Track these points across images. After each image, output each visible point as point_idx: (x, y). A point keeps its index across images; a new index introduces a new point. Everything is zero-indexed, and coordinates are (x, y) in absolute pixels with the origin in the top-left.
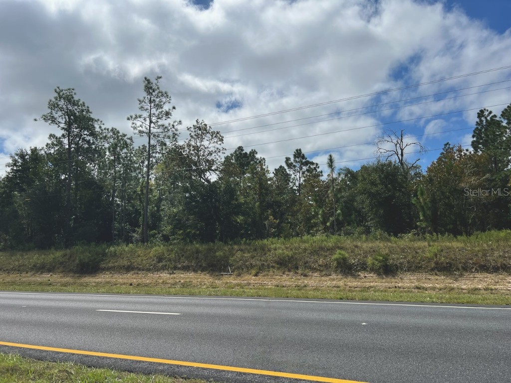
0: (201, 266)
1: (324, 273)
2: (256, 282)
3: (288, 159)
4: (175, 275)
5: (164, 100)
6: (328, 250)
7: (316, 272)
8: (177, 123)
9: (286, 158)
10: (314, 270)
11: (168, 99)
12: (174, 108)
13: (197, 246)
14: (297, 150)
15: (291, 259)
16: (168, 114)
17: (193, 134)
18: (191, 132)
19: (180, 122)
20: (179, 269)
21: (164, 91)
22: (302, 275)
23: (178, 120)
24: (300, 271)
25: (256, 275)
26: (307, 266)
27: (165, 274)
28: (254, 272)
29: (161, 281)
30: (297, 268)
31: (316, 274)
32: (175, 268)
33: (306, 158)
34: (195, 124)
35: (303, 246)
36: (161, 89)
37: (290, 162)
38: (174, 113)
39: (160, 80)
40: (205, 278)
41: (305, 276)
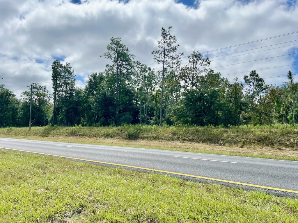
0: (201, 140)
1: (295, 148)
2: (244, 151)
3: (245, 77)
4: (185, 144)
5: (172, 41)
6: (295, 133)
7: (288, 147)
8: (181, 54)
9: (245, 76)
10: (287, 146)
11: (175, 40)
12: (179, 45)
13: (197, 127)
14: (252, 71)
15: (267, 138)
16: (174, 49)
17: (191, 60)
18: (190, 59)
19: (183, 53)
20: (187, 140)
21: (173, 36)
22: (277, 149)
23: (182, 53)
24: (275, 146)
25: (241, 147)
26: (281, 143)
27: (179, 143)
28: (240, 145)
29: (178, 147)
30: (273, 144)
31: (288, 149)
32: (185, 140)
33: (259, 77)
34: (193, 54)
35: (273, 130)
36: (171, 35)
37: (247, 78)
38: (178, 48)
39: (171, 29)
40: (206, 147)
41: (280, 149)
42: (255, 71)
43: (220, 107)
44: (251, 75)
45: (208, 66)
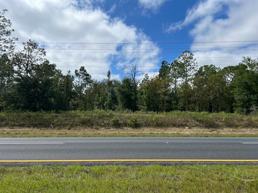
0: (32, 124)
1: (107, 128)
2: (71, 133)
3: (76, 71)
4: (15, 130)
5: (6, 24)
6: (107, 117)
7: (103, 127)
8: (15, 39)
10: (102, 126)
11: (9, 24)
12: (13, 30)
13: (29, 113)
14: (82, 67)
15: (89, 120)
16: (8, 33)
17: (26, 47)
18: (25, 46)
19: (17, 39)
20: (17, 126)
21: (7, 19)
22: (95, 129)
23: (16, 38)
24: (94, 127)
25: (69, 129)
26: (98, 124)
27: (7, 129)
28: (67, 128)
29: (5, 133)
30: (93, 125)
31: (103, 128)
32: (14, 125)
33: (87, 72)
34: (29, 42)
35: (94, 115)
36: (5, 17)
38: (12, 33)
39: (6, 11)
40: (37, 131)
41: (97, 129)
42: (84, 67)
43: (53, 95)
44: (80, 70)
45: (44, 56)
